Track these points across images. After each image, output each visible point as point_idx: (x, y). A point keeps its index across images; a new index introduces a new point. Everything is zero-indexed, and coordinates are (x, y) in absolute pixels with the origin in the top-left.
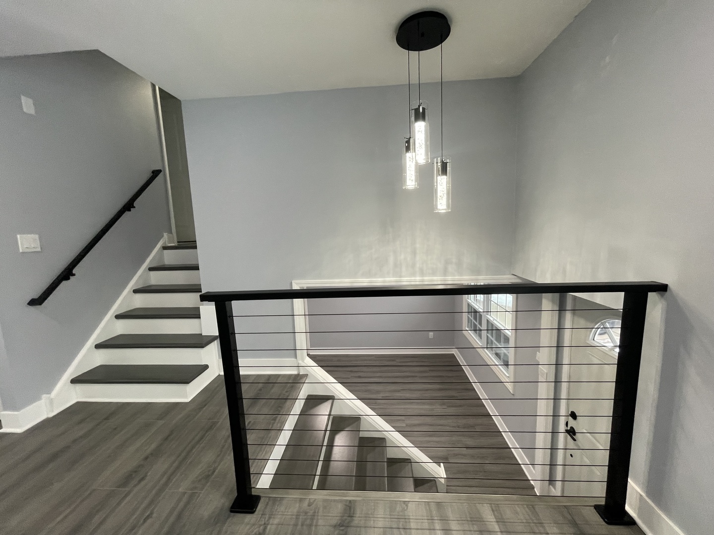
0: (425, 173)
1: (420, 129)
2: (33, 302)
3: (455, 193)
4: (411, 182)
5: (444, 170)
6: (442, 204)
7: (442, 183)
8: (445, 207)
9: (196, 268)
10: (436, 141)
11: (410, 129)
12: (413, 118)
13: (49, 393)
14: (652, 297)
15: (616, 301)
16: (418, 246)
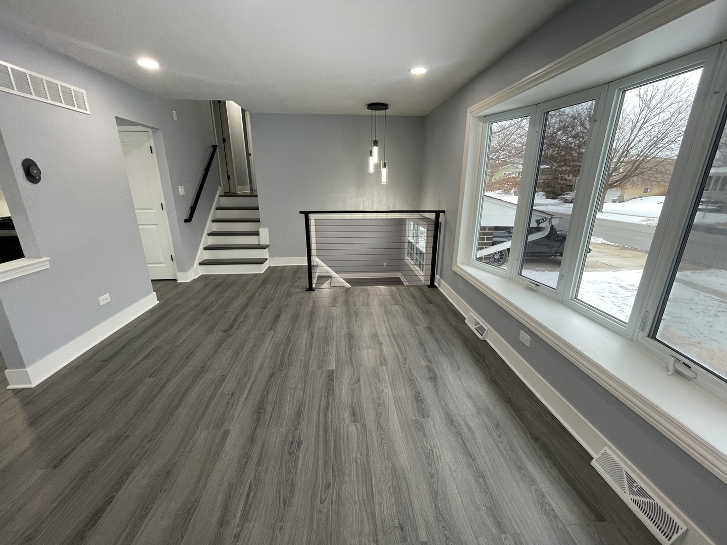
0: (377, 167)
1: (375, 150)
2: (186, 221)
3: (389, 175)
4: (371, 169)
5: (385, 166)
6: (384, 179)
7: (384, 171)
8: (385, 181)
9: (257, 209)
10: (382, 155)
11: (372, 148)
12: (373, 144)
13: (193, 267)
14: (441, 214)
15: (432, 216)
16: (375, 199)
